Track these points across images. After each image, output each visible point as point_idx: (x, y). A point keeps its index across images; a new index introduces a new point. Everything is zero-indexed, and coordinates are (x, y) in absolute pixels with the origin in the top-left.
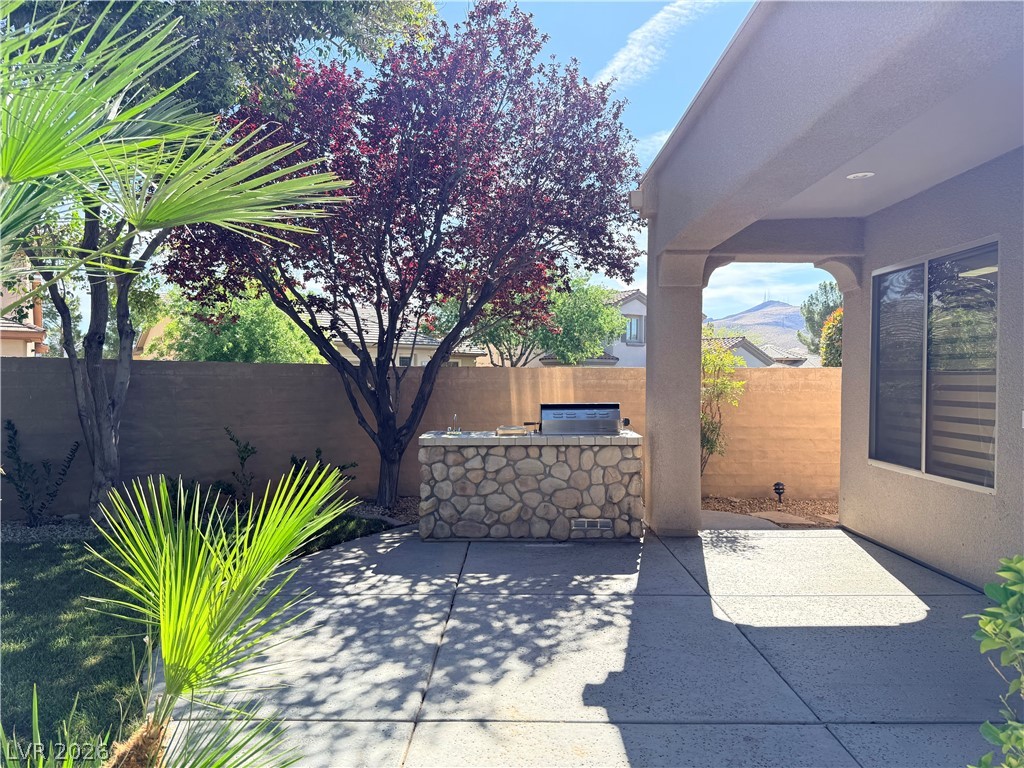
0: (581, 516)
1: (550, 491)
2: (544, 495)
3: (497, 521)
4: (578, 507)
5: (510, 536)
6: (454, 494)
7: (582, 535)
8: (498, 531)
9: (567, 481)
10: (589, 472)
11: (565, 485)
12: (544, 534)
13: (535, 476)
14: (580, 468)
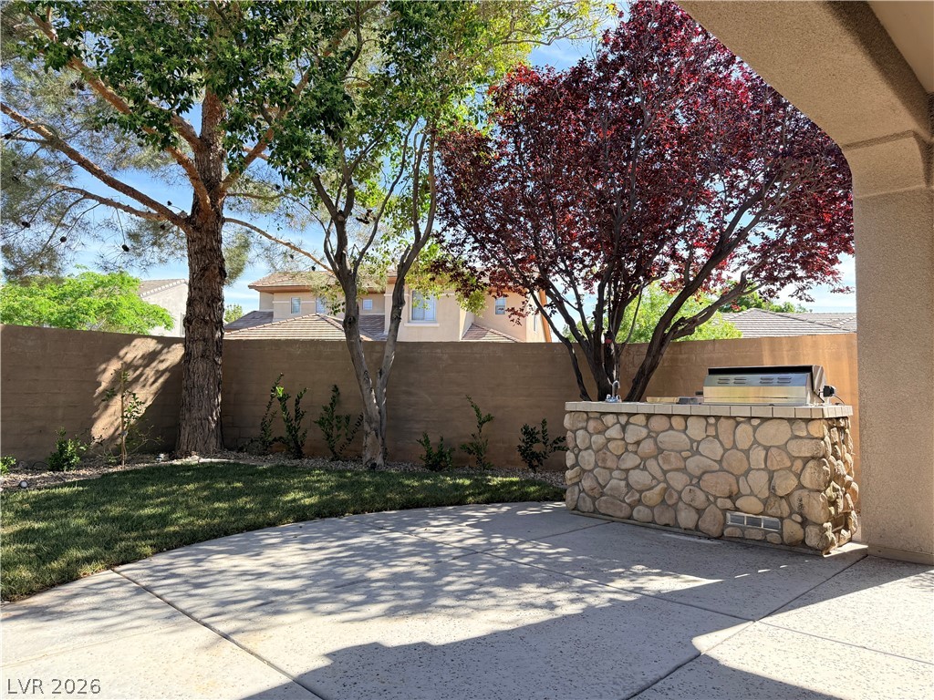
0: (737, 509)
1: (698, 473)
2: (691, 477)
3: (639, 501)
4: (733, 497)
5: (653, 522)
6: (596, 465)
7: (738, 533)
8: (641, 513)
9: (720, 462)
10: (747, 452)
11: (716, 467)
12: (691, 525)
13: (680, 452)
14: (735, 446)
